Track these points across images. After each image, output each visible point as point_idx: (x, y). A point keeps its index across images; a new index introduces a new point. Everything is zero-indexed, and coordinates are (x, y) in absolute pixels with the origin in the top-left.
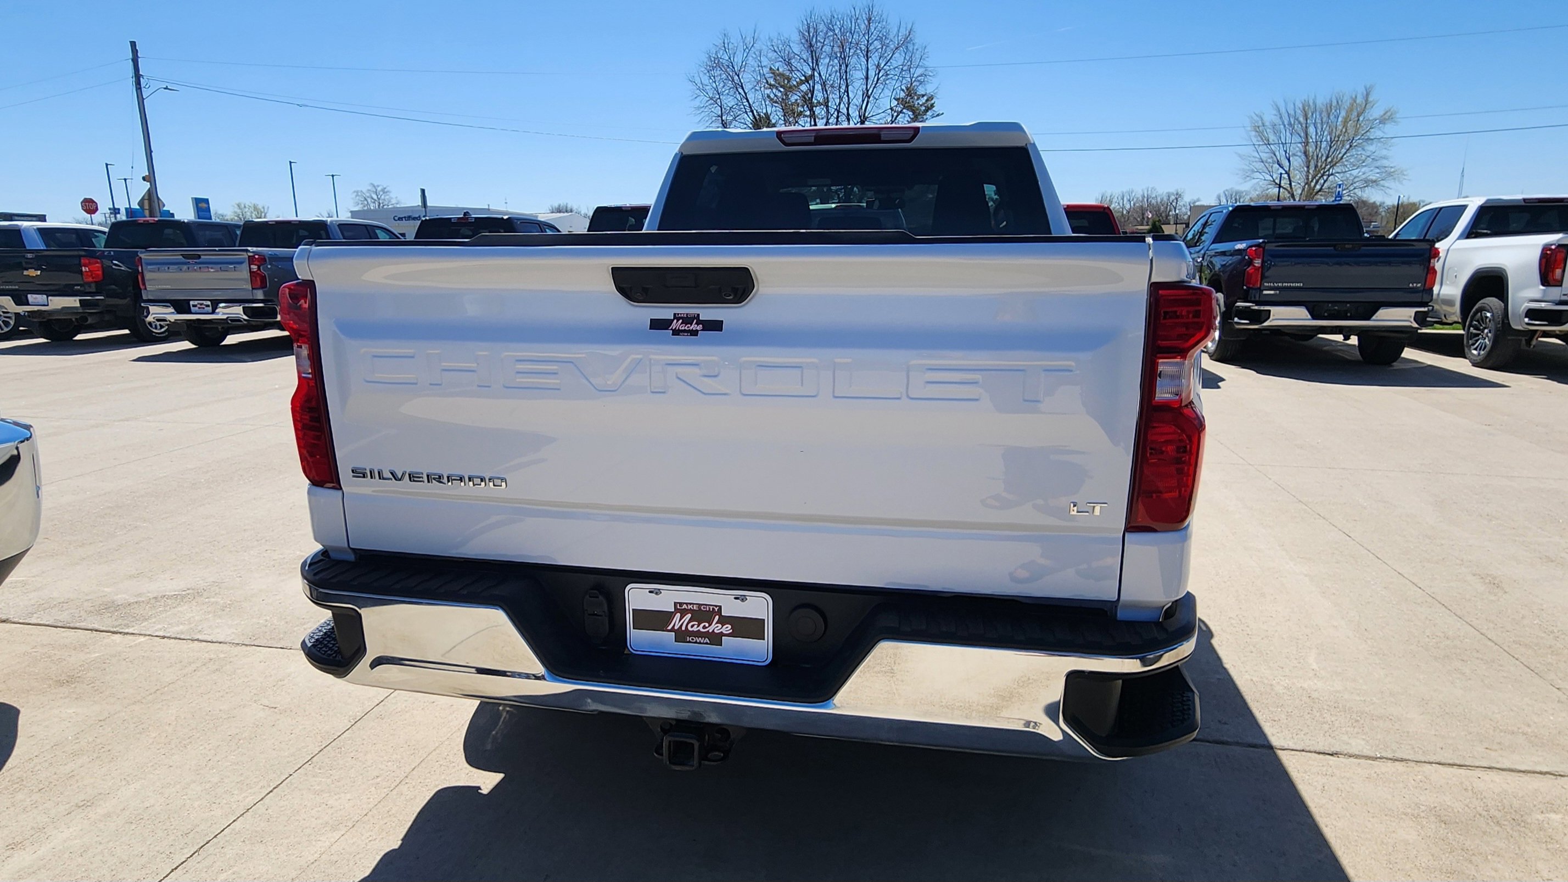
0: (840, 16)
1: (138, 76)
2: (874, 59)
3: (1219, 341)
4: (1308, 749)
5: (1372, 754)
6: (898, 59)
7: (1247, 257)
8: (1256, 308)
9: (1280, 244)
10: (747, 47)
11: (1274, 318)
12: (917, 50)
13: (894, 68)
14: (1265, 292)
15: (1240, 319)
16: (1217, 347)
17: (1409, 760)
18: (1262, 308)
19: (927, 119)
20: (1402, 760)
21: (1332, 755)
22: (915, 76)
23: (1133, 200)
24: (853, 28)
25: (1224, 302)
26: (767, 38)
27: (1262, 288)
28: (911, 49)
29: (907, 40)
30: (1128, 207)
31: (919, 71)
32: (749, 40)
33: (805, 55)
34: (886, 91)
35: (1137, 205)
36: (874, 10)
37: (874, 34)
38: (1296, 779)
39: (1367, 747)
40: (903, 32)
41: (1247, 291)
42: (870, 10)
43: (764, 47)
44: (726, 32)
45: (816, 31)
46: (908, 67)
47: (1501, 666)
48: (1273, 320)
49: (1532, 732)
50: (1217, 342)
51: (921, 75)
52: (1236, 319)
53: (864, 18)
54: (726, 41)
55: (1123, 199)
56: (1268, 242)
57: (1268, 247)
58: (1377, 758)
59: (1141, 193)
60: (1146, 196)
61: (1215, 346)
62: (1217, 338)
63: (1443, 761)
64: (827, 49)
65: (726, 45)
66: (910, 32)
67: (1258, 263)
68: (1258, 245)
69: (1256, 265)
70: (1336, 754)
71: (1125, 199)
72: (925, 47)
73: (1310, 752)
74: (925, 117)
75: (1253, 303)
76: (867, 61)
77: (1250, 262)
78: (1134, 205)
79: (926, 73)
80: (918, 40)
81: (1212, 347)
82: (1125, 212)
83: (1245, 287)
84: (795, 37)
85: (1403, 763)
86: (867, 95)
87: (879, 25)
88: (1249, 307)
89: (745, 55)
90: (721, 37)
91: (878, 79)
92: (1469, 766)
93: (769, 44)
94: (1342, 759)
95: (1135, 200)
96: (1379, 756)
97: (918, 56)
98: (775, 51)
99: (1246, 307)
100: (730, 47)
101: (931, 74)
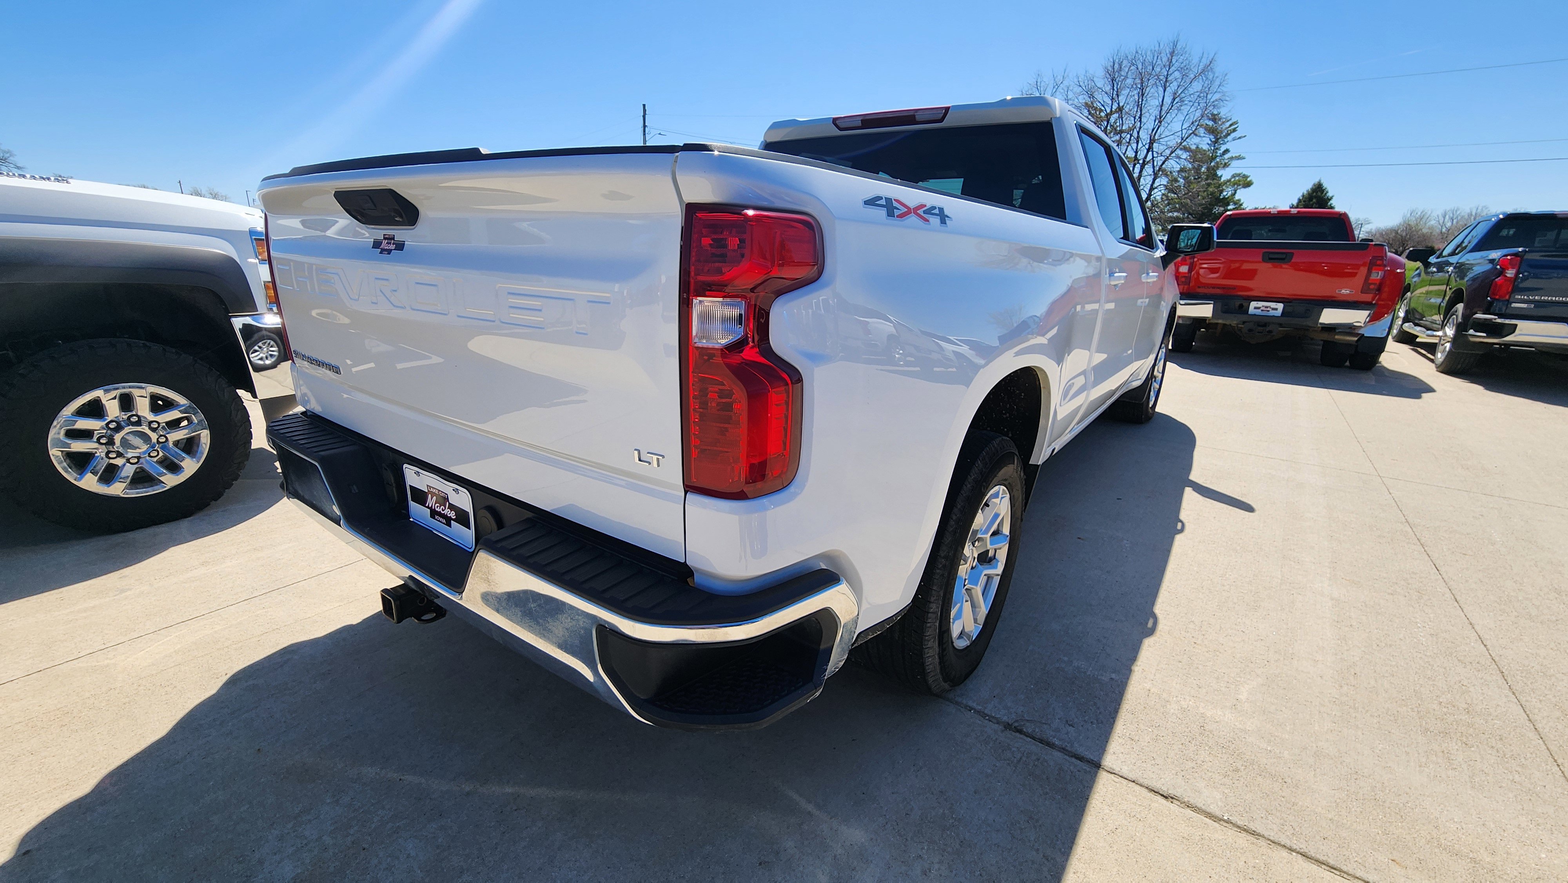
0: (1143, 52)
1: (645, 126)
2: (1173, 87)
3: (1449, 352)
4: (1141, 781)
5: (1218, 813)
6: (1197, 86)
7: (1498, 267)
8: (1499, 321)
9: (1544, 254)
10: (1057, 85)
11: (1520, 333)
12: (1217, 77)
13: (1190, 95)
14: (1514, 305)
15: (1476, 331)
16: (1445, 360)
17: (1263, 836)
18: (1507, 321)
19: (1228, 141)
20: (1254, 833)
21: (1166, 797)
22: (1212, 100)
23: (1457, 217)
24: (1154, 62)
25: (1463, 313)
26: (1075, 75)
27: (1511, 300)
28: (1211, 77)
29: (1207, 69)
30: (1449, 224)
31: (1217, 96)
32: (1060, 78)
33: (1108, 88)
34: (1179, 115)
35: (1461, 223)
36: (1178, 44)
37: (1175, 65)
38: (1092, 809)
39: (1219, 803)
40: (1205, 61)
41: (1491, 304)
42: (1175, 45)
43: (1071, 83)
44: (1040, 73)
45: (1120, 65)
46: (1205, 93)
47: (1522, 766)
48: (1520, 335)
49: (1489, 863)
50: (1446, 353)
51: (1216, 100)
52: (1471, 332)
53: (1168, 52)
54: (1039, 81)
55: (1444, 218)
56: (1529, 252)
57: (1528, 256)
58: (1221, 820)
59: (1469, 211)
60: (1474, 214)
61: (1443, 358)
62: (1447, 349)
63: (1312, 853)
64: (1129, 81)
65: (1038, 84)
66: (1211, 62)
67: (1510, 273)
68: (1516, 255)
69: (1508, 275)
70: (1172, 798)
71: (1447, 217)
72: (1226, 75)
73: (1141, 785)
74: (1226, 140)
75: (1494, 315)
76: (1164, 91)
77: (1502, 273)
78: (1457, 223)
79: (1223, 98)
80: (1219, 69)
81: (1441, 358)
82: (1444, 230)
83: (1489, 298)
84: (1100, 73)
85: (1251, 838)
86: (1160, 119)
87: (1181, 57)
88: (1491, 320)
89: (1054, 91)
90: (1035, 77)
91: (1172, 106)
92: (1345, 872)
93: (1076, 80)
94: (1174, 807)
95: (1459, 218)
96: (1226, 818)
97: (1217, 83)
98: (1080, 86)
99: (1486, 319)
100: (1042, 85)
101: (1228, 99)
